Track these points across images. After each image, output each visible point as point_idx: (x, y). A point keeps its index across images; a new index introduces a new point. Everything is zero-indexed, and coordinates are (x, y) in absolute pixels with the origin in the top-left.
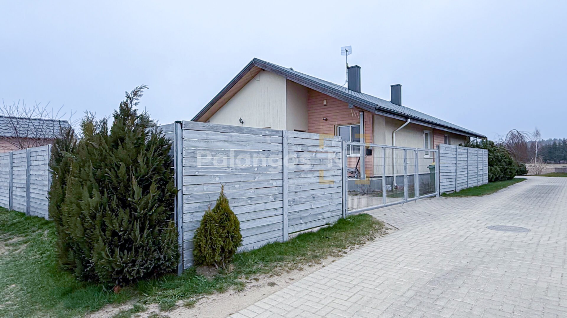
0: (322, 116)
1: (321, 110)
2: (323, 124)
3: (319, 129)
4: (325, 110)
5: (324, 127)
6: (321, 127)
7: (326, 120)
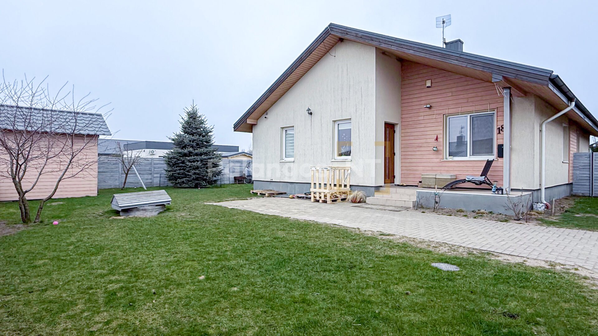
0: (423, 102)
1: (423, 95)
2: (425, 114)
3: (418, 121)
4: (430, 94)
5: (426, 117)
6: (422, 118)
7: (430, 108)
